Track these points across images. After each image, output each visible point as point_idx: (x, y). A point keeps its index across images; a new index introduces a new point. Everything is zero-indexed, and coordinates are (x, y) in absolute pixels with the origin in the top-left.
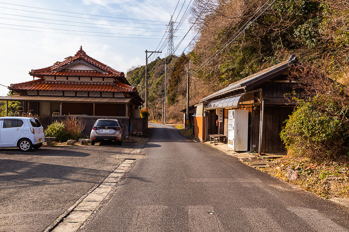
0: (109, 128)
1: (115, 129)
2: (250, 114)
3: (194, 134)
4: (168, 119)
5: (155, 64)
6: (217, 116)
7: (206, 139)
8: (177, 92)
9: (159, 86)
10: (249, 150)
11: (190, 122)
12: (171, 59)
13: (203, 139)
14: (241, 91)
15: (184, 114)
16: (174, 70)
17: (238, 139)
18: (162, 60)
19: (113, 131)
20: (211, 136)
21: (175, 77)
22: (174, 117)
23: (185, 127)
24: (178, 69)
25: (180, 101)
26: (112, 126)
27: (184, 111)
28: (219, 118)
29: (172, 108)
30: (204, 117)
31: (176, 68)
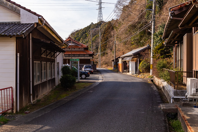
0: (89, 68)
1: (91, 68)
2: (136, 62)
3: (118, 70)
4: (101, 65)
5: (90, 28)
6: (127, 63)
7: (123, 72)
8: (106, 47)
9: (94, 43)
10: (136, 73)
11: (116, 66)
12: (101, 24)
13: (122, 72)
14: (132, 56)
15: (113, 62)
16: (104, 33)
17: (132, 70)
18: (95, 25)
19: (90, 69)
20: (125, 70)
21: (105, 38)
22: (106, 64)
23: (114, 68)
24: (107, 33)
25: (109, 54)
26: (90, 67)
27: (113, 60)
28: (128, 64)
29: (104, 58)
30: (122, 64)
31: (105, 32)
